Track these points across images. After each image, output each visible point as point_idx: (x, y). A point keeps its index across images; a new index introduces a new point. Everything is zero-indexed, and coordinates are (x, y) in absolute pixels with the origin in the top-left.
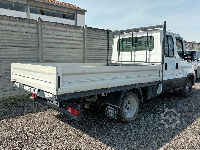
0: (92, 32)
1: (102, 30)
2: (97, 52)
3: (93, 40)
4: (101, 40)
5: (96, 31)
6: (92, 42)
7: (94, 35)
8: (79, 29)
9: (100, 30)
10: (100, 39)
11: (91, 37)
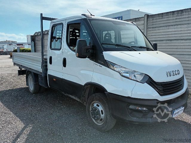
0: (156, 19)
1: (173, 12)
2: (164, 45)
3: (157, 29)
4: (172, 27)
5: (162, 16)
6: (155, 31)
7: (159, 23)
8: (139, 21)
9: (169, 14)
10: (169, 26)
11: (155, 26)
